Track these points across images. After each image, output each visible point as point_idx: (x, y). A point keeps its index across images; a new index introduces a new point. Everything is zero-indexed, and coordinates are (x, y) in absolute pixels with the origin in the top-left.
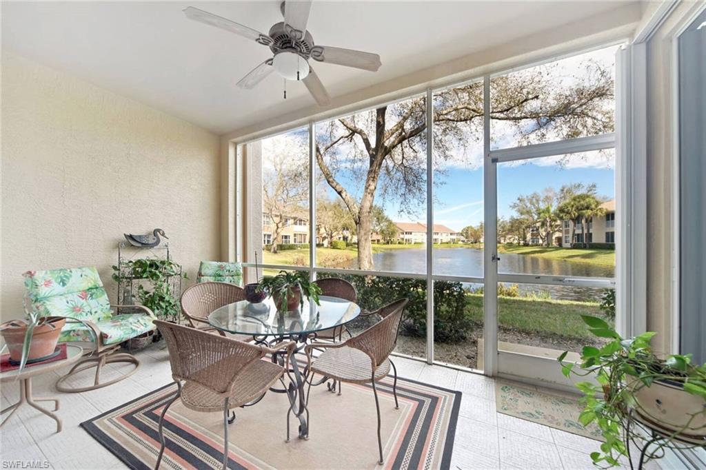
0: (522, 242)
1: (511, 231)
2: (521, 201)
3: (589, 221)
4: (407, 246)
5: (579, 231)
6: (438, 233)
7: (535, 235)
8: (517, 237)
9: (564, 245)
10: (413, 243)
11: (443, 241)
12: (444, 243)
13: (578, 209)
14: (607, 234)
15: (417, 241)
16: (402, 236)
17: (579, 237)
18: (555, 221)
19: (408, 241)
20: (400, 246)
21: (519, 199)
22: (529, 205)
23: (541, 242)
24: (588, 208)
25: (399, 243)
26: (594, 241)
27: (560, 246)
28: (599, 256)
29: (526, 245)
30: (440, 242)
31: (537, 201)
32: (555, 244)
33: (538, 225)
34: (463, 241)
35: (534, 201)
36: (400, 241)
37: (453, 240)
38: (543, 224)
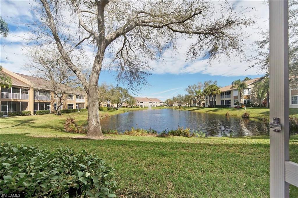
0: (190, 106)
1: (185, 101)
2: (189, 87)
3: (215, 96)
4: (140, 109)
5: (211, 100)
6: (155, 102)
7: (195, 102)
8: (188, 103)
9: (206, 106)
10: (143, 107)
11: (157, 106)
12: (158, 107)
13: (211, 91)
14: (221, 101)
15: (145, 106)
16: (138, 104)
17: (211, 103)
18: (202, 96)
19: (141, 106)
20: (138, 109)
21: (188, 87)
22: (192, 89)
23: (197, 105)
24: (214, 90)
25: (137, 107)
26: (217, 104)
27: (204, 107)
28: (219, 110)
29: (191, 107)
30: (156, 106)
31: (196, 87)
32: (202, 106)
33: (196, 98)
34: (166, 106)
35: (194, 88)
36: (137, 106)
37: (162, 105)
38: (198, 98)
